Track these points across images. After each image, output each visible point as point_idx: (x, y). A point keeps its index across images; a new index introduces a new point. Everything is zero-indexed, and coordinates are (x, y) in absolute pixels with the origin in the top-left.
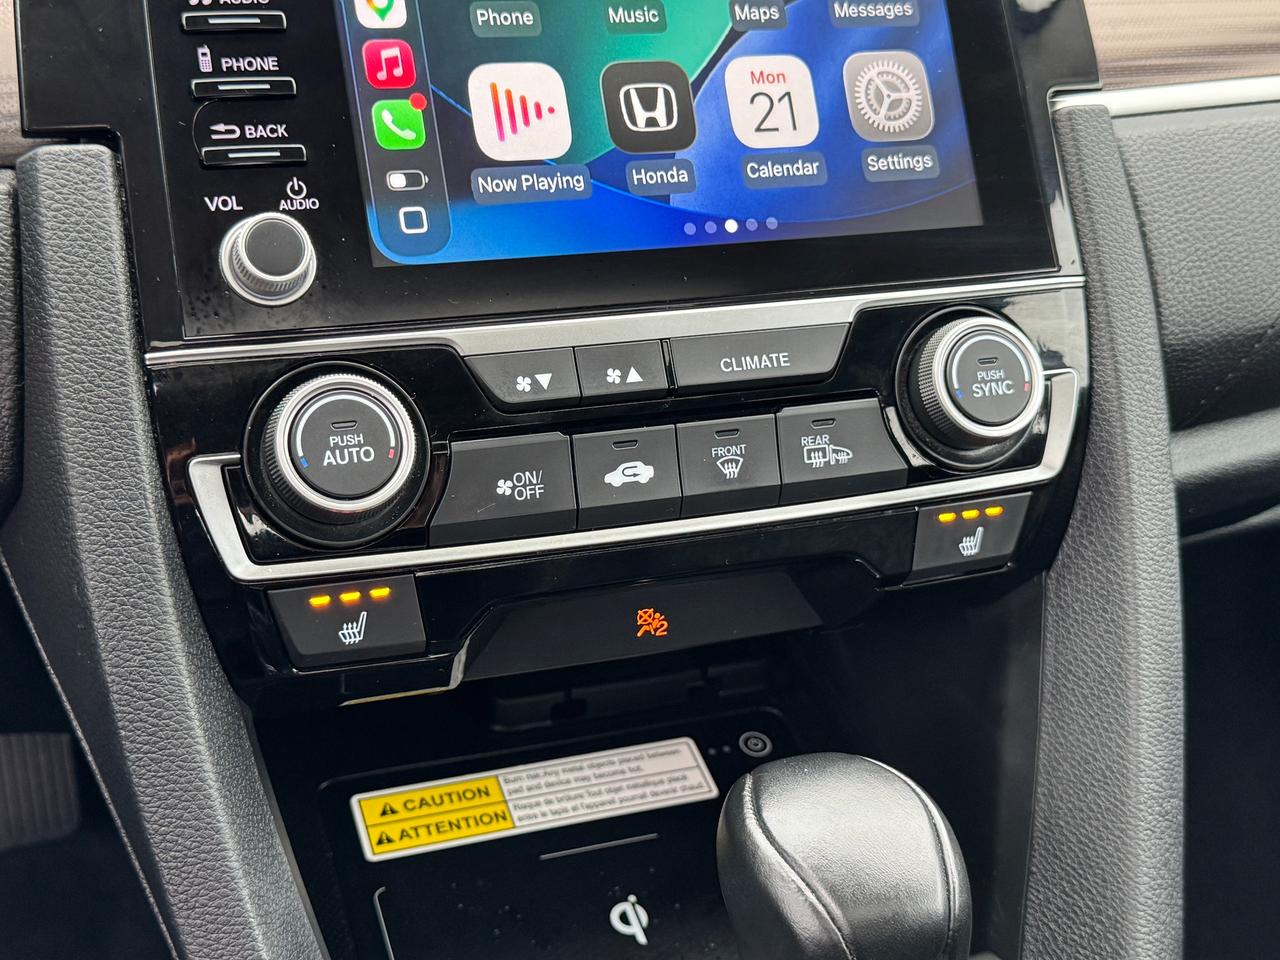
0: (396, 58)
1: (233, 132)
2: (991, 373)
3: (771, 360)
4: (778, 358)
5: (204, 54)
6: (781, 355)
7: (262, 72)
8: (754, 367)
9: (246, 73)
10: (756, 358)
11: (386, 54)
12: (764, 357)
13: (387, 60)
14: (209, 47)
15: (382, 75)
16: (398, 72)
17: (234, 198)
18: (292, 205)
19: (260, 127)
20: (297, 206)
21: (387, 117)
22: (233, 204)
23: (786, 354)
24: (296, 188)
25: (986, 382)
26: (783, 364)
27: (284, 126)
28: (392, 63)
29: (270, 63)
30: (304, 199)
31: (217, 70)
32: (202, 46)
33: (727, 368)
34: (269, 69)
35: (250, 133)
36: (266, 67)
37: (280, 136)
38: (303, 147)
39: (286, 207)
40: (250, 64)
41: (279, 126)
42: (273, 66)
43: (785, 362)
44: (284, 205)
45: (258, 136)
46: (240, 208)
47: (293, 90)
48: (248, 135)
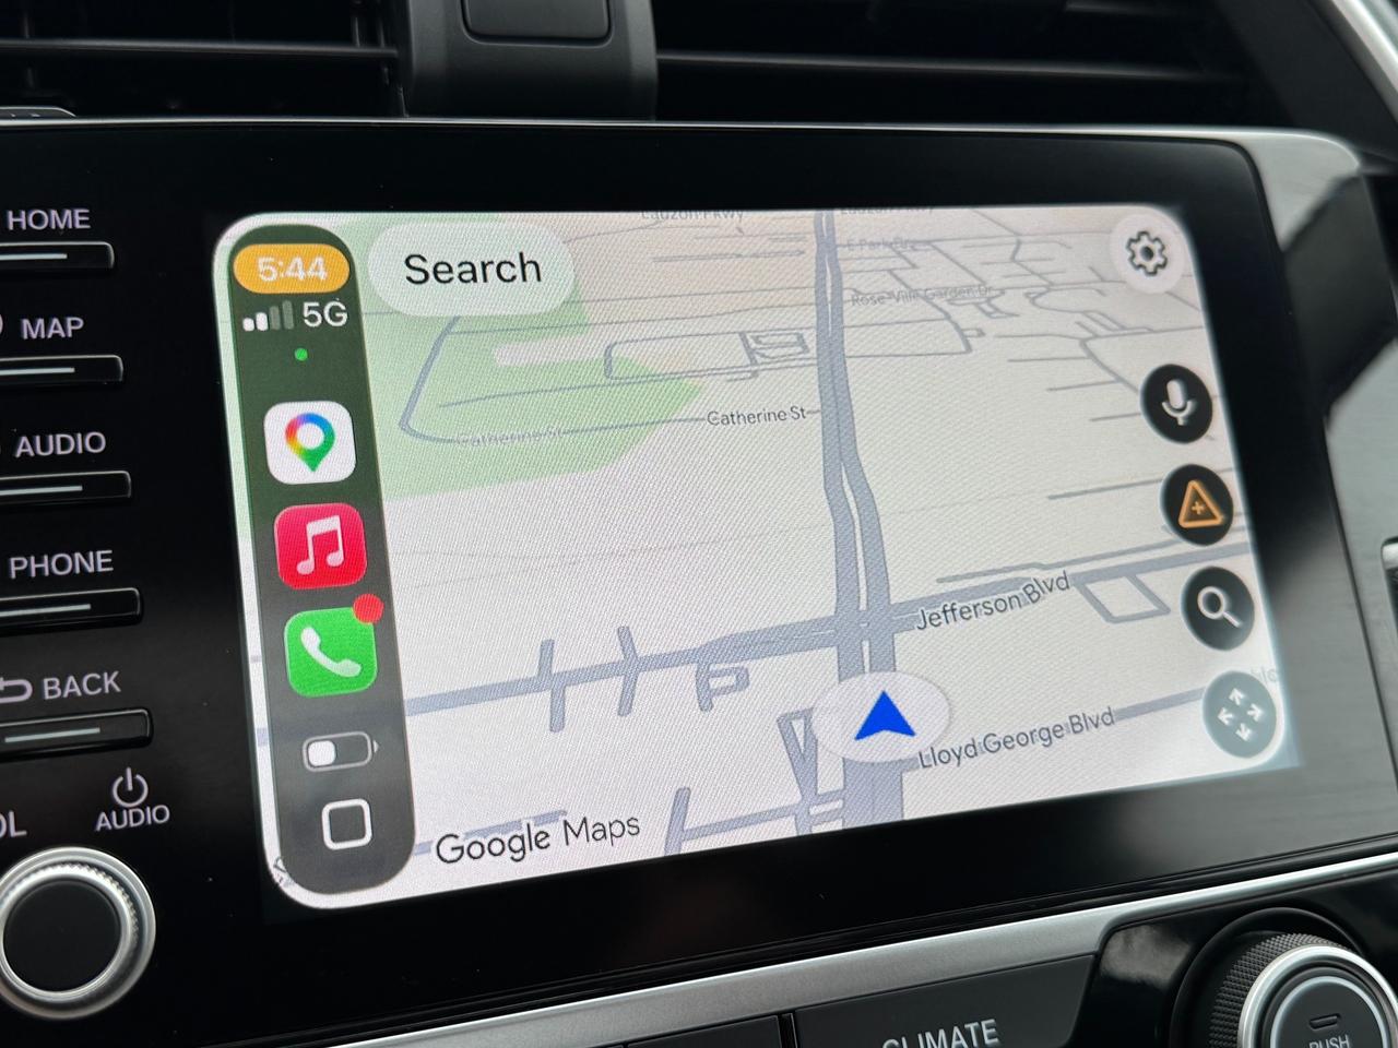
0: (333, 534)
1: (20, 690)
2: (1331, 1042)
3: (967, 1035)
4: (979, 1033)
6: (984, 1024)
7: (84, 579)
9: (52, 582)
10: (942, 1033)
11: (315, 528)
12: (956, 1030)
13: (317, 539)
15: (306, 567)
16: (336, 559)
17: (11, 815)
18: (120, 821)
19: (71, 679)
20: (128, 821)
21: (310, 639)
22: (9, 827)
23: (992, 1021)
24: (130, 787)
26: (987, 1041)
27: (115, 674)
28: (326, 543)
29: (97, 562)
30: (142, 807)
31: (1, 578)
34: (96, 572)
35: (52, 692)
36: (91, 569)
37: (107, 691)
38: (146, 712)
39: (108, 824)
40: (61, 564)
41: (106, 675)
42: (104, 565)
43: (991, 1037)
44: (104, 821)
45: (66, 695)
46: (23, 833)
47: (135, 608)
48: (47, 697)
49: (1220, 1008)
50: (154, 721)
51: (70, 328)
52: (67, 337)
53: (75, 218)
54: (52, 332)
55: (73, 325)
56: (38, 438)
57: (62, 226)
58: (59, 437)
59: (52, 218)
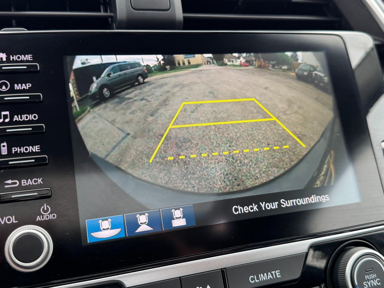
1: (15, 183)
2: (371, 276)
3: (272, 275)
4: (275, 274)
5: (4, 146)
6: (276, 271)
7: (32, 153)
8: (264, 279)
9: (24, 154)
10: (265, 274)
12: (269, 273)
14: (6, 143)
17: (14, 217)
18: (43, 218)
19: (29, 180)
20: (45, 218)
22: (13, 220)
23: (279, 271)
24: (46, 209)
25: (368, 280)
26: (278, 276)
27: (41, 179)
29: (36, 149)
30: (49, 214)
31: (10, 154)
32: (3, 142)
33: (252, 281)
34: (36, 152)
35: (24, 184)
36: (34, 151)
37: (39, 183)
38: (50, 189)
39: (40, 219)
40: (26, 149)
41: (39, 179)
42: (38, 150)
43: (279, 275)
44: (38, 218)
45: (28, 184)
46: (17, 222)
47: (46, 161)
48: (23, 185)
49: (340, 267)
50: (52, 191)
51: (28, 86)
52: (27, 89)
53: (29, 57)
54: (23, 88)
55: (29, 86)
56: (19, 116)
57: (25, 59)
58: (25, 115)
59: (22, 57)
